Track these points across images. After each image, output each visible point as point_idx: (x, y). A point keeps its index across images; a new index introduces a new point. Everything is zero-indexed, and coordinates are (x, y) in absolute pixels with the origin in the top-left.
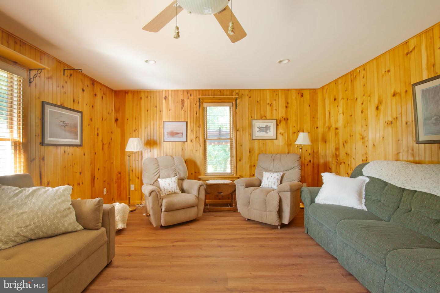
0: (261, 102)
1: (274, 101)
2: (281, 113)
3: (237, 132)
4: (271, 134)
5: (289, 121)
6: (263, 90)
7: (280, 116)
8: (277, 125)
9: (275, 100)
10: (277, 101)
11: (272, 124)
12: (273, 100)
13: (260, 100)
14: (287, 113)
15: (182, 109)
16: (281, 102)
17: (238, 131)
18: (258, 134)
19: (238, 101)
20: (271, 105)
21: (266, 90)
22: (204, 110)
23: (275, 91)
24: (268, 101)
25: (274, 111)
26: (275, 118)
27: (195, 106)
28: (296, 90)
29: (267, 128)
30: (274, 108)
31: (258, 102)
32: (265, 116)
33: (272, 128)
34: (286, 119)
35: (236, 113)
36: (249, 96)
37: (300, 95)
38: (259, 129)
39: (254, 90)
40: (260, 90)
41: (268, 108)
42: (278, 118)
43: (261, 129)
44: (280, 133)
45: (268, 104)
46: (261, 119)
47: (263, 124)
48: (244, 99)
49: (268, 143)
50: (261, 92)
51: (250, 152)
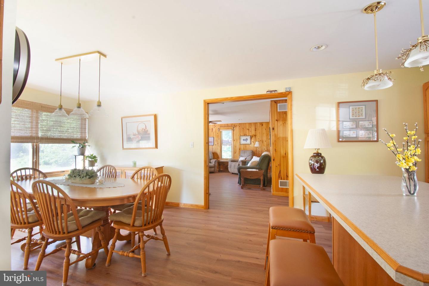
0: (245, 128)
2: (253, 133)
4: (248, 142)
5: (257, 136)
6: (245, 123)
7: (253, 134)
8: (251, 138)
9: (250, 127)
11: (249, 138)
13: (244, 127)
14: (255, 133)
15: (212, 132)
16: (253, 128)
17: (234, 141)
18: (243, 142)
19: (234, 128)
22: (221, 132)
23: (250, 124)
24: (247, 128)
25: (250, 132)
26: (250, 135)
27: (217, 131)
28: (260, 123)
29: (247, 140)
30: (250, 131)
32: (246, 135)
33: (249, 140)
34: (255, 136)
35: (234, 133)
36: (239, 125)
37: (261, 125)
39: (241, 124)
40: (244, 123)
41: (247, 131)
43: (244, 140)
44: (253, 142)
46: (244, 136)
47: (245, 138)
48: (237, 127)
49: (247, 145)
50: (245, 124)
51: (239, 149)
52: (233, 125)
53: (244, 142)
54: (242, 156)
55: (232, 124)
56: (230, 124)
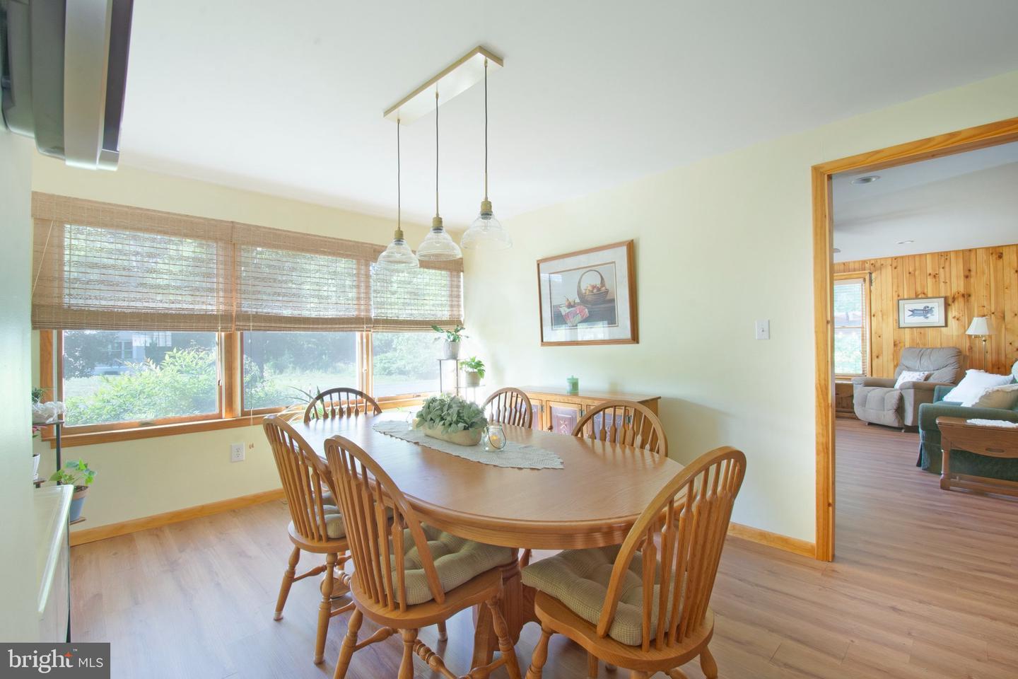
0: (917, 273)
1: (941, 270)
2: (957, 285)
3: (872, 318)
4: (937, 317)
5: (972, 298)
6: (920, 255)
7: (954, 290)
8: (947, 305)
9: (943, 268)
10: (947, 269)
11: (937, 306)
12: (939, 268)
13: (915, 270)
14: (967, 285)
16: (957, 269)
17: (874, 316)
18: (908, 320)
19: (873, 275)
20: (935, 276)
21: (926, 254)
23: (944, 255)
24: (929, 270)
25: (942, 284)
26: (943, 295)
28: (988, 248)
29: (926, 311)
30: (942, 279)
31: (910, 273)
32: (924, 294)
33: (936, 311)
34: (967, 296)
35: (870, 291)
36: (894, 265)
37: (994, 256)
38: (911, 313)
39: (902, 257)
40: (914, 256)
41: (930, 281)
42: (949, 294)
43: (916, 312)
44: (954, 317)
45: (930, 274)
46: (917, 297)
47: (919, 305)
48: (884, 271)
49: (930, 332)
50: (917, 259)
51: (895, 345)
52: (867, 266)
53: (919, 320)
54: (909, 369)
55: (864, 262)
56: (854, 262)
